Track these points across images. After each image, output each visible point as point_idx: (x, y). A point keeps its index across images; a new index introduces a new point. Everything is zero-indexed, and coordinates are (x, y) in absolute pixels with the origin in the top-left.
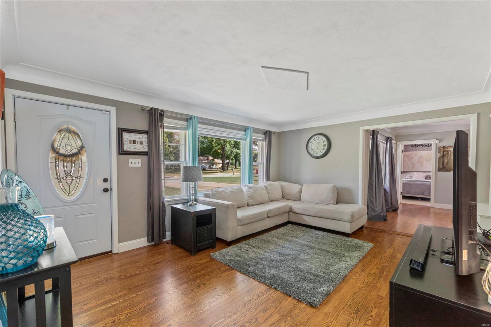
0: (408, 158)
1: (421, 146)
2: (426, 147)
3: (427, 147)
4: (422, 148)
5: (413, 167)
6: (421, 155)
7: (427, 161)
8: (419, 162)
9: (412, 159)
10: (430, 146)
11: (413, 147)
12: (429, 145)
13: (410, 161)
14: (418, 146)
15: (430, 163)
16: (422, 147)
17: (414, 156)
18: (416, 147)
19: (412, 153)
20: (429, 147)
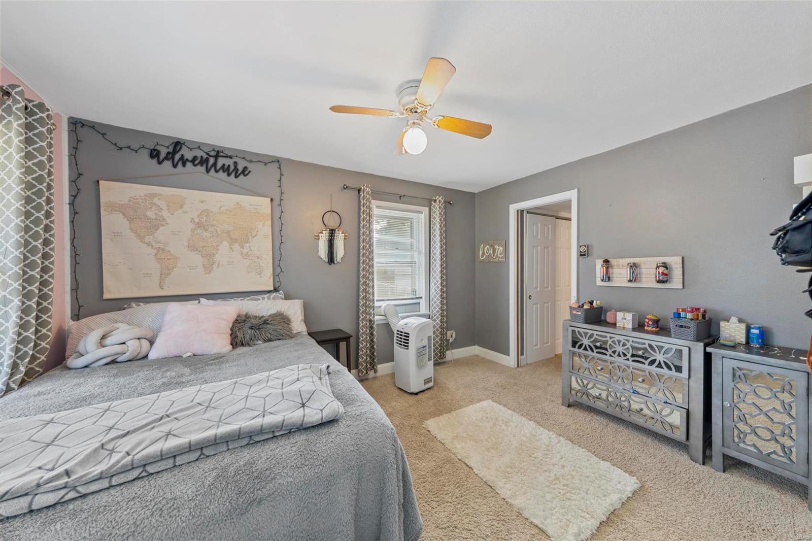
0: (131, 220)
1: (203, 169)
2: (222, 175)
3: (229, 175)
4: (206, 177)
5: (164, 274)
6: (204, 211)
7: (232, 241)
8: (193, 248)
9: (156, 228)
10: (243, 172)
11: (160, 163)
12: (236, 169)
13: (147, 239)
14: (189, 164)
15: (245, 251)
16: (208, 171)
17: (165, 213)
18: (175, 166)
19: (154, 195)
20: (236, 177)
